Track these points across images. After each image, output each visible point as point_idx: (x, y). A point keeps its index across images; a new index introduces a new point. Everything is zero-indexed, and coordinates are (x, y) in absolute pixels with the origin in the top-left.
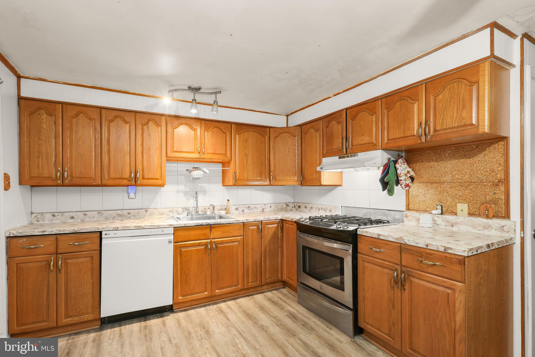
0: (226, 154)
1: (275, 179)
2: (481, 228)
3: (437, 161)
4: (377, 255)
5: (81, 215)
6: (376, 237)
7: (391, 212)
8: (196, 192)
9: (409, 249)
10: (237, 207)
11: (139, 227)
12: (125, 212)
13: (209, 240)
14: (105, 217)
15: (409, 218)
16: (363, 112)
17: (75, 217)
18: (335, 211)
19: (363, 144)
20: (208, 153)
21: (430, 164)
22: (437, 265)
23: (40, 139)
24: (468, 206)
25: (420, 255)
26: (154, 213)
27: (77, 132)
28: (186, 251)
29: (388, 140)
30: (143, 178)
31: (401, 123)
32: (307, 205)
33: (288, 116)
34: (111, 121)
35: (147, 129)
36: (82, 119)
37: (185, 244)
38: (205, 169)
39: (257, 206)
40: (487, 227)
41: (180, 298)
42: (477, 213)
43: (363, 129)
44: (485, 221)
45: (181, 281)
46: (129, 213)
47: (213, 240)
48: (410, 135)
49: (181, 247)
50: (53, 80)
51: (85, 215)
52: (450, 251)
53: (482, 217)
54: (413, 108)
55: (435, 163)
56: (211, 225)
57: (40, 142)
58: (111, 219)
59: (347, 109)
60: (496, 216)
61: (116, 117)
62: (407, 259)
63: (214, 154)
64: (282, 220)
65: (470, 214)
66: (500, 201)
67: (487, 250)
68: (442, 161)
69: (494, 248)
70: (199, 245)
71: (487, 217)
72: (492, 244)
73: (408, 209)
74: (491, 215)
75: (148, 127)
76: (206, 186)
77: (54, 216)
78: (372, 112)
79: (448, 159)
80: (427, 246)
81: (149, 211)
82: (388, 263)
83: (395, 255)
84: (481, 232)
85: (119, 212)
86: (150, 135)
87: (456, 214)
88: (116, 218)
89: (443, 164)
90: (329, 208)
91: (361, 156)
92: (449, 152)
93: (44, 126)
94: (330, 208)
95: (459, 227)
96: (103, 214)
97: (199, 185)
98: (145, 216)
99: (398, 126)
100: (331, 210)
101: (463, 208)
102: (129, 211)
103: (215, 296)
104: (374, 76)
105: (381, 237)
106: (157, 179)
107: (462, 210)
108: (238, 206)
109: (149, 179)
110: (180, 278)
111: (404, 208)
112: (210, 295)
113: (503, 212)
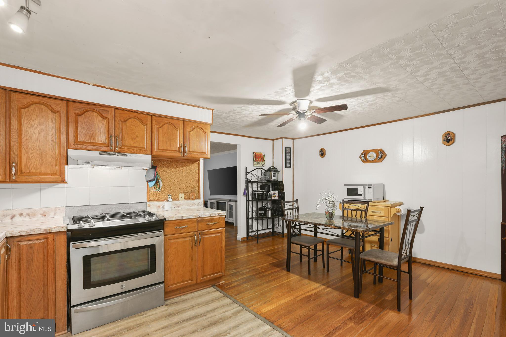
2: (191, 206)
3: (168, 167)
4: (182, 231)
6: (181, 218)
7: (133, 204)
9: (202, 220)
15: (151, 207)
16: (135, 119)
18: (55, 214)
19: (134, 147)
21: (164, 169)
22: (216, 223)
24: (184, 194)
25: (208, 221)
29: (158, 149)
31: (168, 140)
40: (193, 205)
42: (188, 198)
43: (134, 134)
44: (193, 201)
48: (175, 150)
52: (220, 215)
53: (191, 200)
54: (177, 133)
55: (167, 169)
59: (115, 108)
60: (196, 198)
62: (201, 226)
65: (185, 199)
66: (197, 191)
68: (171, 168)
71: (193, 199)
73: (149, 200)
74: (194, 198)
78: (143, 123)
79: (174, 167)
80: (211, 215)
82: (189, 233)
83: (194, 226)
87: (178, 200)
89: (172, 170)
90: (41, 212)
91: (130, 156)
92: (175, 163)
94: (43, 212)
95: (181, 207)
99: (166, 142)
100: (45, 214)
101: (182, 196)
104: (149, 96)
105: (184, 218)
107: (182, 197)
111: (145, 200)
113: (198, 196)
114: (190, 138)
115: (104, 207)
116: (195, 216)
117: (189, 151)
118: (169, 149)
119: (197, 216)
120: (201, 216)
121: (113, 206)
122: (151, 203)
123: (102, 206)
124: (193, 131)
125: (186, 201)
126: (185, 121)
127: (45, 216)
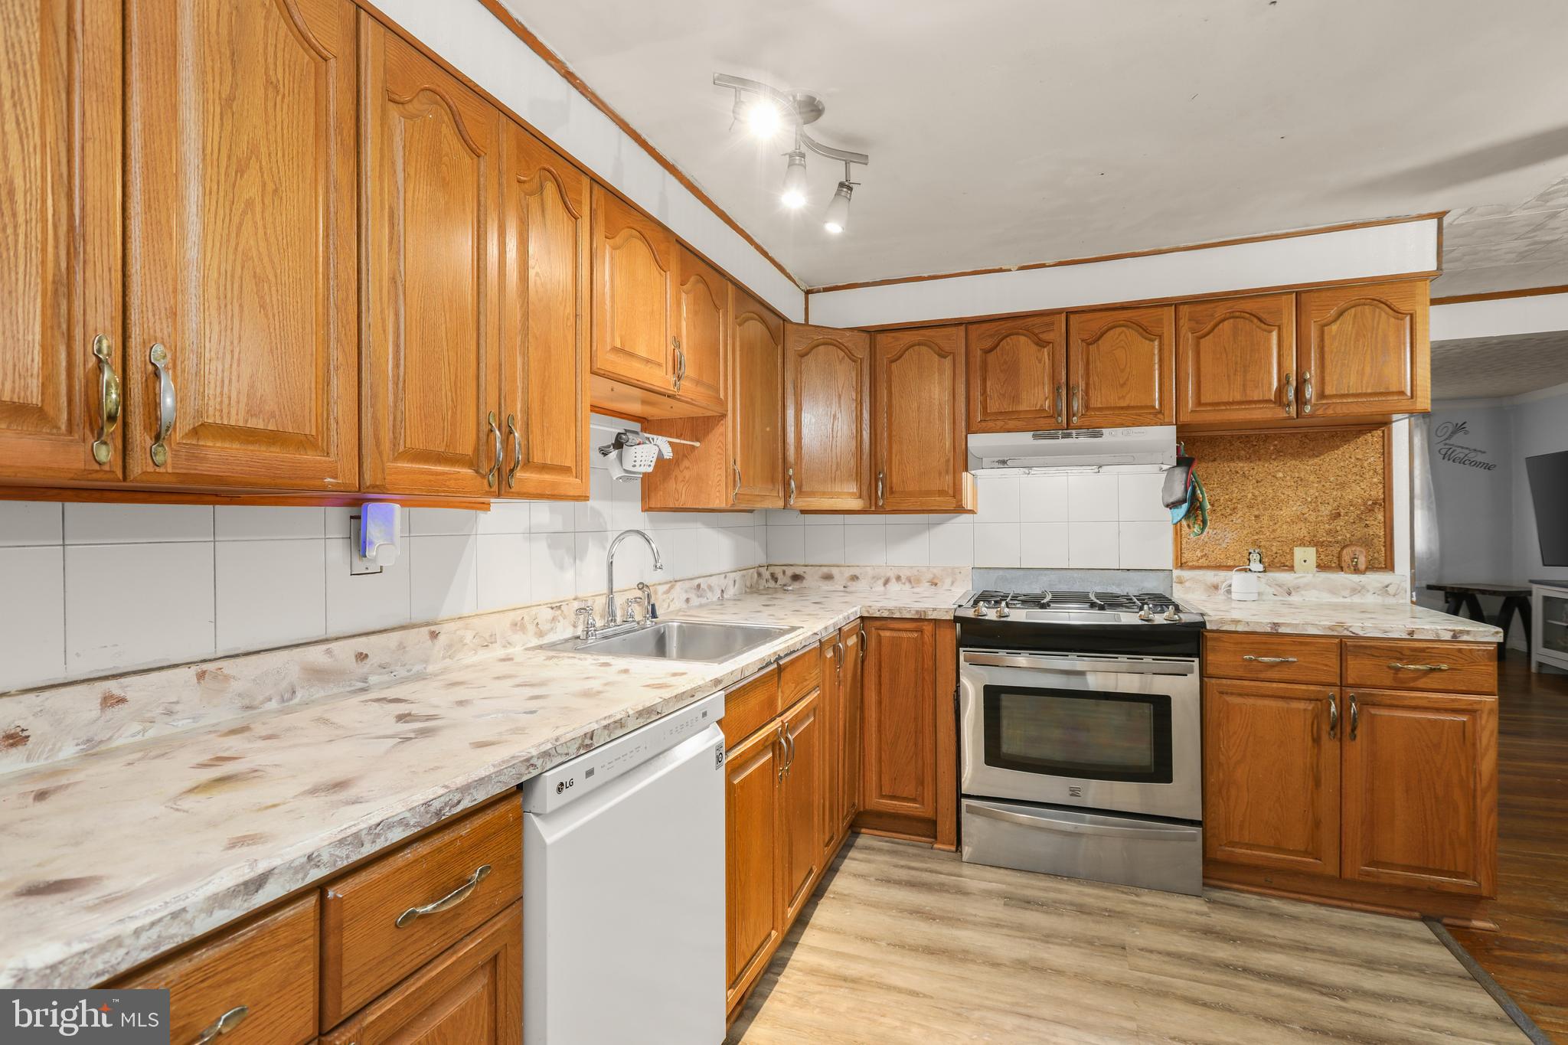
2: (1346, 593)
3: (1248, 459)
4: (1274, 674)
6: (1269, 630)
7: (1131, 573)
9: (1365, 647)
12: (345, 652)
13: (779, 722)
15: (1187, 584)
16: (1123, 329)
18: (953, 583)
19: (1122, 408)
21: (1232, 465)
24: (1317, 551)
25: (1399, 655)
26: (461, 640)
29: (1198, 403)
31: (1236, 370)
32: (835, 571)
33: (809, 292)
39: (712, 582)
40: (1356, 590)
42: (1333, 565)
43: (1122, 371)
44: (1356, 578)
46: (362, 657)
47: (784, 720)
48: (1261, 398)
49: (736, 767)
52: (1469, 637)
53: (1346, 572)
54: (1269, 340)
55: (1246, 465)
59: (1069, 312)
60: (1371, 567)
62: (1357, 669)
64: (862, 618)
65: (1322, 567)
66: (1375, 541)
68: (1260, 460)
70: (765, 746)
71: (1356, 570)
73: (1181, 565)
74: (1362, 566)
78: (1147, 332)
79: (1273, 457)
80: (1411, 633)
81: (447, 632)
82: (1304, 687)
83: (1326, 665)
84: (1348, 600)
87: (1291, 568)
88: (300, 694)
89: (1264, 466)
90: (929, 576)
91: (1113, 436)
92: (1276, 442)
94: (932, 576)
95: (1302, 595)
96: (227, 678)
98: (426, 660)
99: (1228, 376)
100: (936, 581)
101: (1305, 555)
105: (1281, 630)
107: (1305, 561)
109: (543, 468)
111: (1168, 564)
113: (1382, 559)
114: (1326, 349)
115: (1053, 576)
116: (1331, 628)
117: (1322, 395)
118: (1238, 397)
119: (1340, 629)
120: (1361, 633)
121: (1075, 574)
122: (1186, 574)
123: (1049, 572)
124: (1338, 322)
125: (1324, 575)
126: (1301, 295)
127: (936, 584)
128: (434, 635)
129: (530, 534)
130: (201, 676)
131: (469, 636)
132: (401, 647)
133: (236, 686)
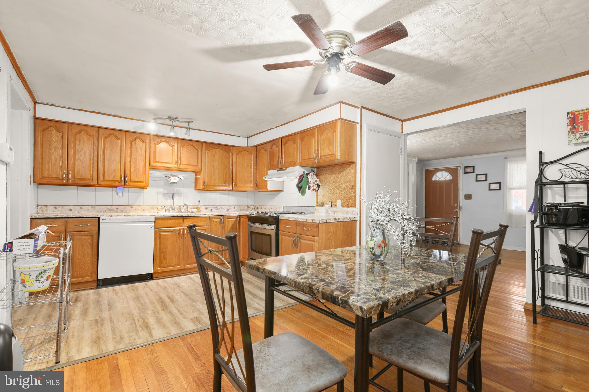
0: (197, 165)
1: (236, 185)
2: (345, 214)
4: (287, 230)
5: (78, 208)
6: (287, 219)
7: (309, 208)
8: (173, 194)
10: (206, 207)
11: (128, 215)
12: (114, 207)
13: (182, 228)
14: (97, 210)
15: (317, 211)
16: (290, 141)
17: (73, 209)
19: (290, 162)
20: (182, 164)
22: (309, 230)
23: (50, 149)
24: (342, 201)
25: (304, 226)
26: (138, 209)
27: (79, 144)
28: (164, 235)
29: (303, 160)
30: (131, 181)
31: (307, 150)
32: (263, 206)
33: (248, 138)
34: (106, 138)
35: (134, 144)
36: (83, 135)
37: (163, 230)
38: (180, 177)
39: (223, 207)
40: (347, 213)
41: (158, 269)
43: (290, 152)
45: (159, 256)
46: (117, 208)
47: (185, 228)
48: (311, 158)
49: (160, 231)
50: (61, 106)
51: (81, 208)
52: (314, 222)
53: (346, 207)
56: (183, 216)
57: (51, 151)
58: (102, 212)
59: (282, 138)
60: (351, 206)
61: (111, 134)
63: (188, 165)
64: (240, 215)
65: (343, 206)
66: (353, 197)
67: (334, 221)
69: (339, 221)
70: (174, 231)
71: (348, 207)
72: (338, 218)
73: (317, 205)
74: (349, 206)
75: (135, 143)
76: (182, 190)
77: (56, 208)
78: (294, 142)
80: (307, 220)
81: (134, 207)
82: (292, 234)
84: (345, 216)
85: (109, 207)
86: (137, 149)
87: (336, 206)
88: (106, 212)
91: (289, 170)
93: (54, 140)
96: (96, 208)
97: (176, 188)
98: (130, 211)
99: (306, 152)
101: (339, 202)
102: (117, 207)
103: (186, 269)
105: (289, 219)
106: (142, 182)
107: (339, 204)
108: (208, 206)
109: (135, 182)
110: (159, 254)
111: (315, 205)
112: (181, 268)
113: (354, 203)
116: (295, 219)
117: (321, 156)
118: (307, 158)
119: (297, 219)
120: (300, 220)
125: (343, 208)
128: (132, 207)
129: (158, 193)
130: (92, 207)
131: (139, 208)
132: (125, 208)
133: (97, 209)
